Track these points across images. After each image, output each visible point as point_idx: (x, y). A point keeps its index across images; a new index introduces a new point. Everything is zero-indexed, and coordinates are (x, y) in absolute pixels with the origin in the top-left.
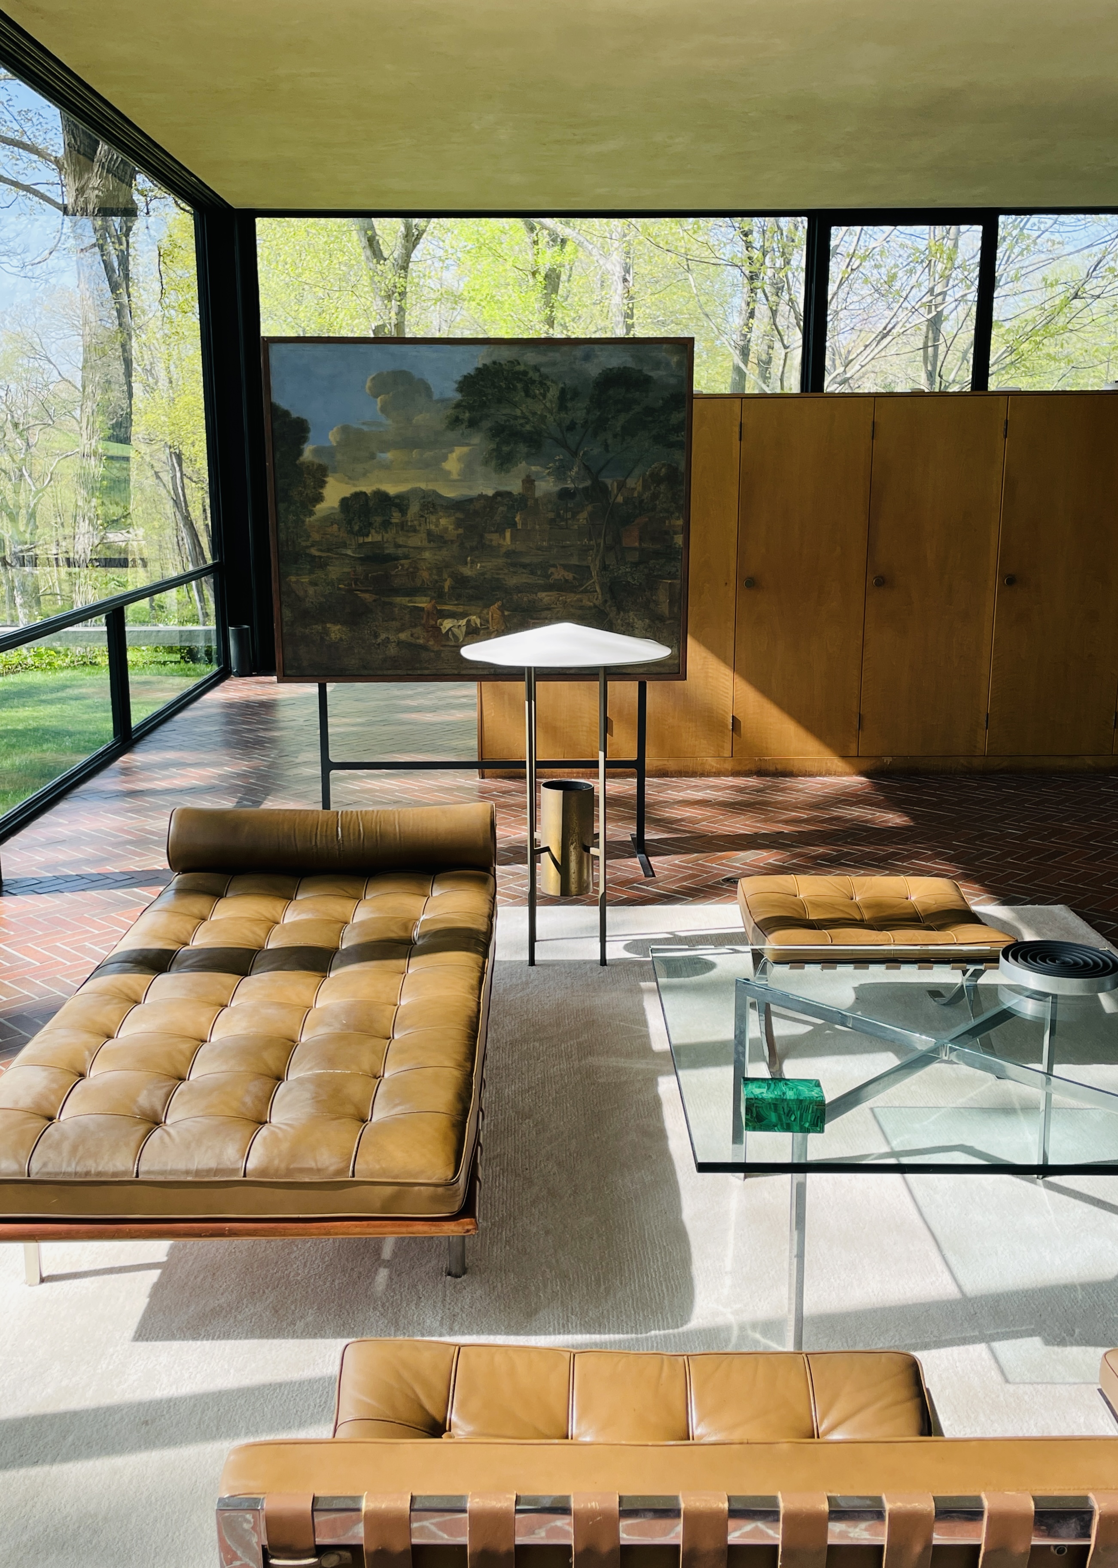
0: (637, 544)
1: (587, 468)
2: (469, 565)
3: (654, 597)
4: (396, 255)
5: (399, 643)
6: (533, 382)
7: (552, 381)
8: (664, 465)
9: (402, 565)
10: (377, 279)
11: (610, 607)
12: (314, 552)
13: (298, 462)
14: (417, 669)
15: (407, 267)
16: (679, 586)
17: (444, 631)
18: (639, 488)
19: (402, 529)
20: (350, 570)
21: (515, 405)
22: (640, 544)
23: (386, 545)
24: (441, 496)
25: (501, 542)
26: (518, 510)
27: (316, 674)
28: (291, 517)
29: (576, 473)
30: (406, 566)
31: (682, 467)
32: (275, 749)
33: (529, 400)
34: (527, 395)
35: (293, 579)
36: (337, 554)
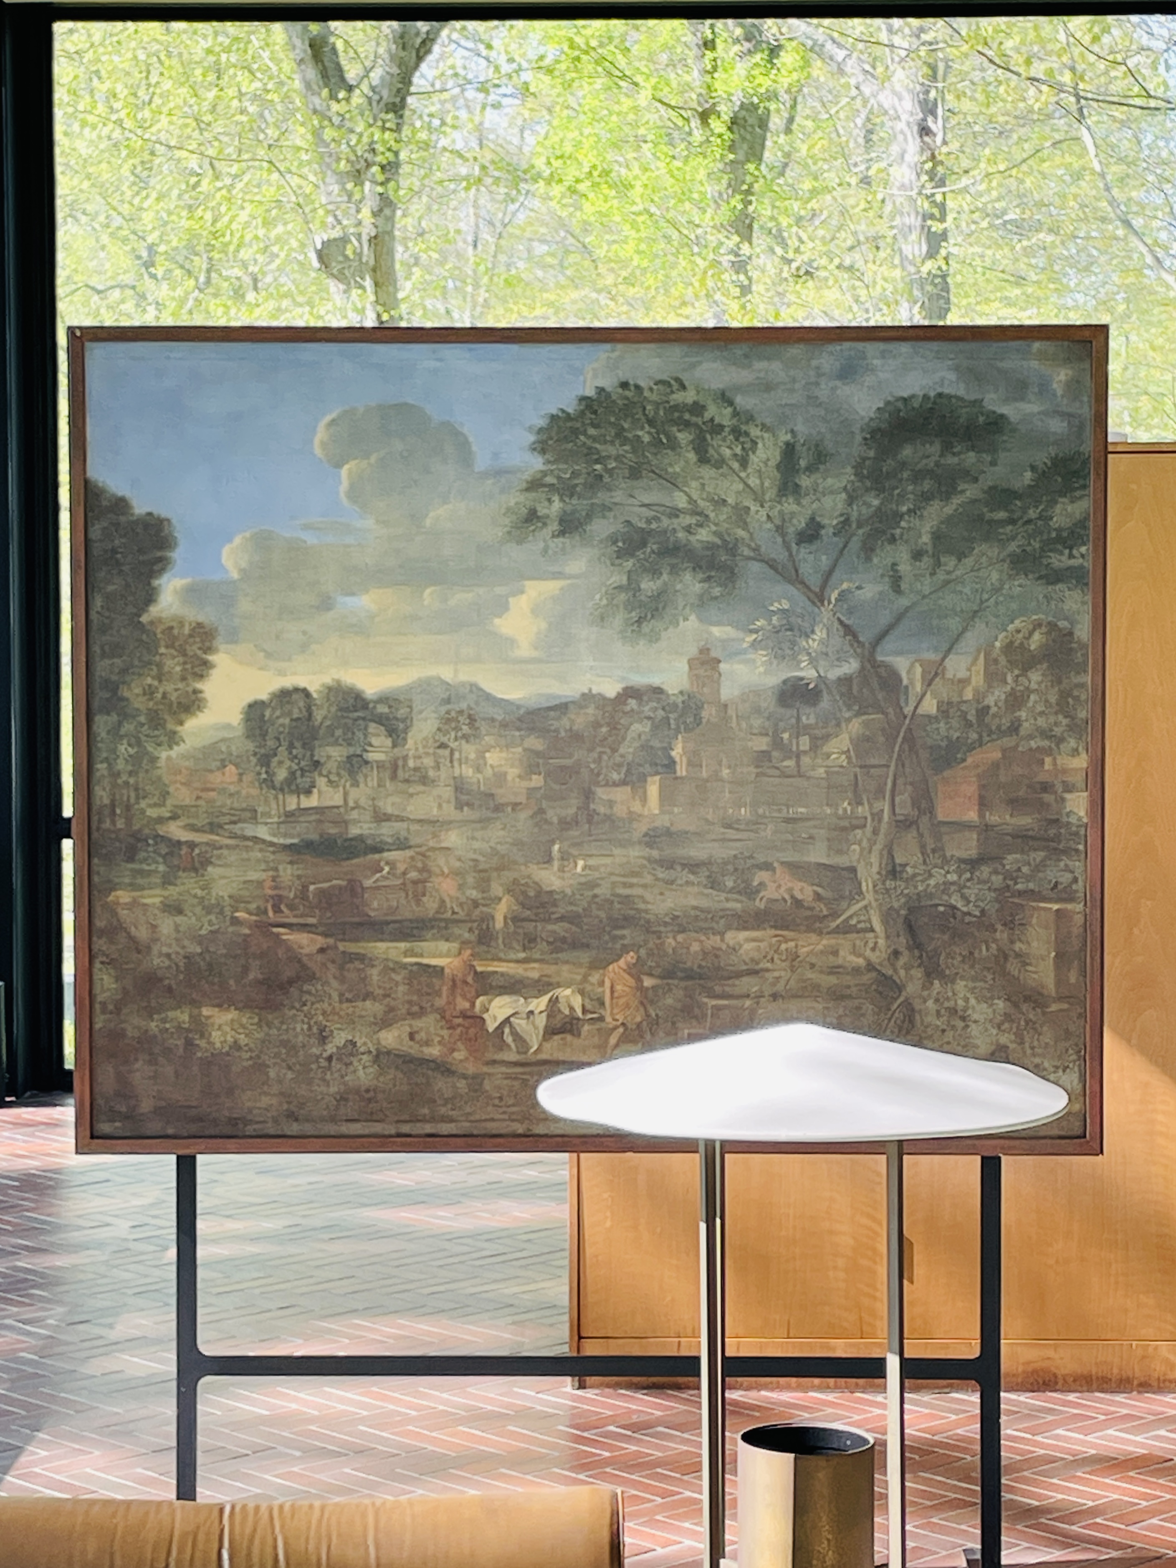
0: (972, 816)
1: (848, 630)
2: (556, 864)
3: (1018, 946)
4: (376, 76)
5: (380, 1056)
6: (717, 429)
7: (764, 427)
8: (1038, 625)
9: (392, 864)
10: (329, 134)
11: (908, 968)
12: (176, 831)
13: (144, 619)
14: (424, 1120)
15: (403, 104)
16: (1079, 919)
17: (491, 1026)
18: (978, 680)
19: (394, 777)
20: (262, 876)
21: (673, 483)
22: (981, 815)
23: (354, 815)
24: (489, 697)
25: (636, 807)
26: (678, 731)
27: (170, 1131)
28: (123, 748)
29: (821, 642)
30: (401, 867)
31: (1083, 632)
32: (60, 1302)
33: (707, 472)
34: (703, 459)
35: (123, 896)
36: (234, 836)
